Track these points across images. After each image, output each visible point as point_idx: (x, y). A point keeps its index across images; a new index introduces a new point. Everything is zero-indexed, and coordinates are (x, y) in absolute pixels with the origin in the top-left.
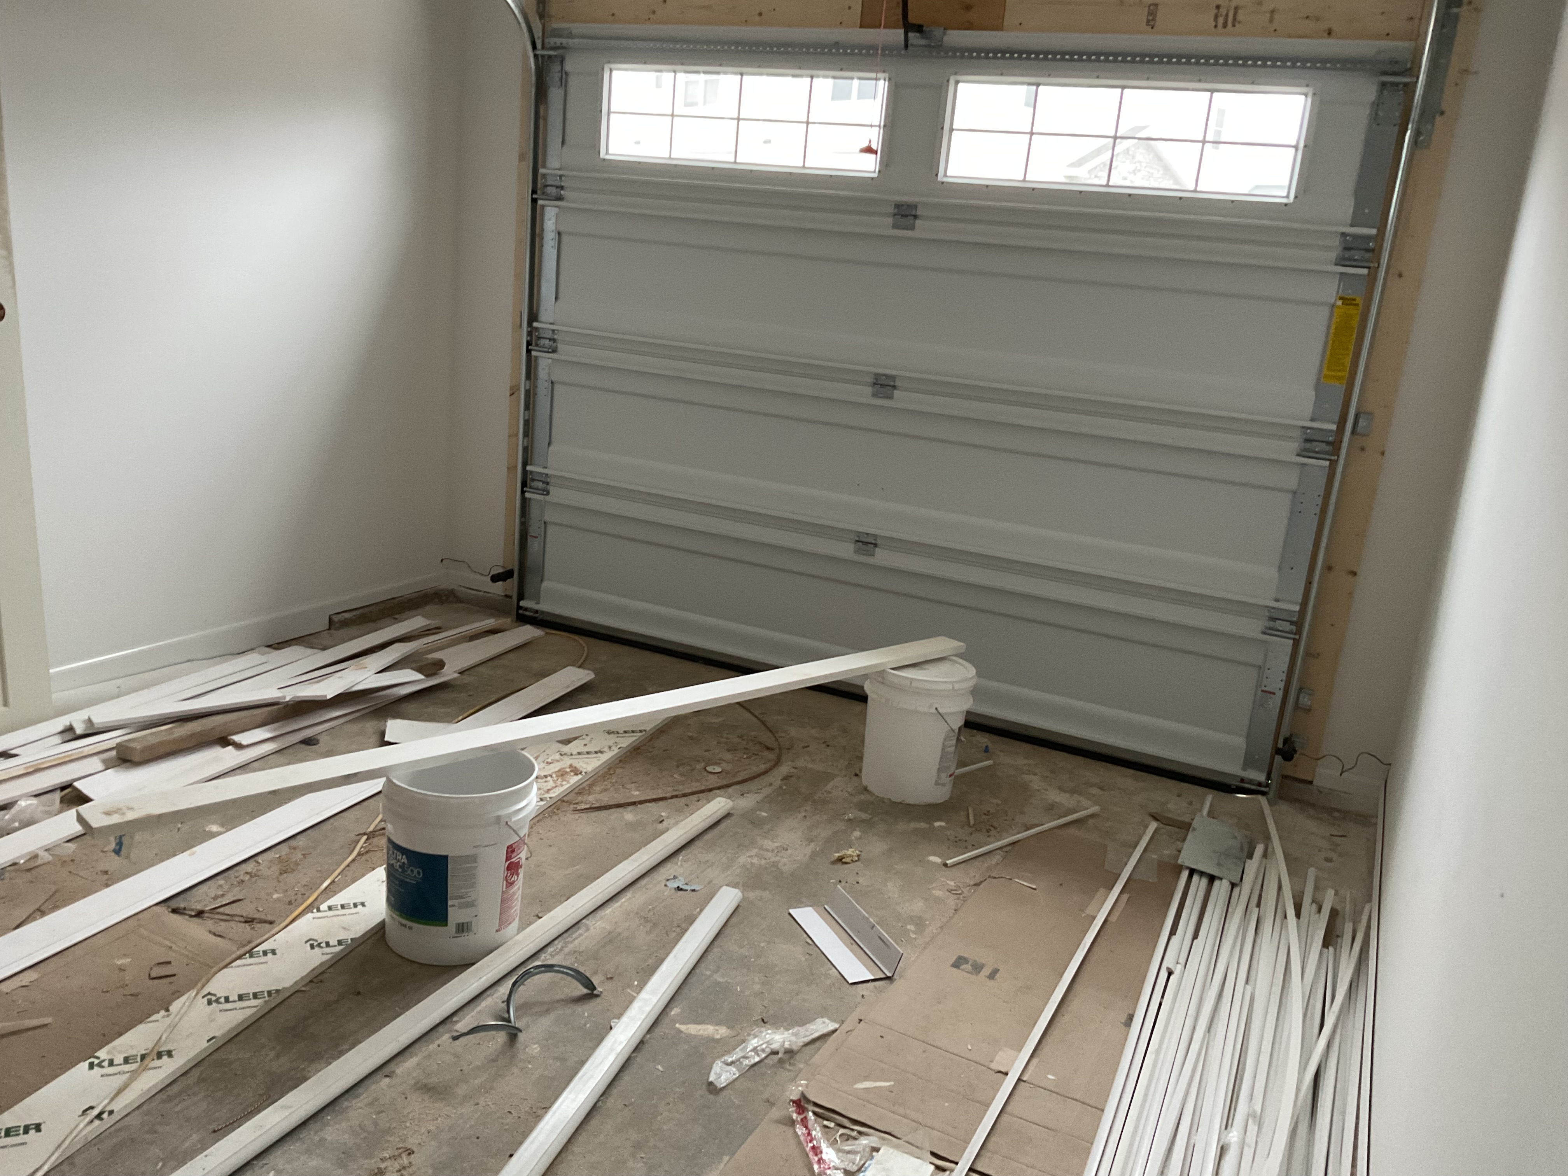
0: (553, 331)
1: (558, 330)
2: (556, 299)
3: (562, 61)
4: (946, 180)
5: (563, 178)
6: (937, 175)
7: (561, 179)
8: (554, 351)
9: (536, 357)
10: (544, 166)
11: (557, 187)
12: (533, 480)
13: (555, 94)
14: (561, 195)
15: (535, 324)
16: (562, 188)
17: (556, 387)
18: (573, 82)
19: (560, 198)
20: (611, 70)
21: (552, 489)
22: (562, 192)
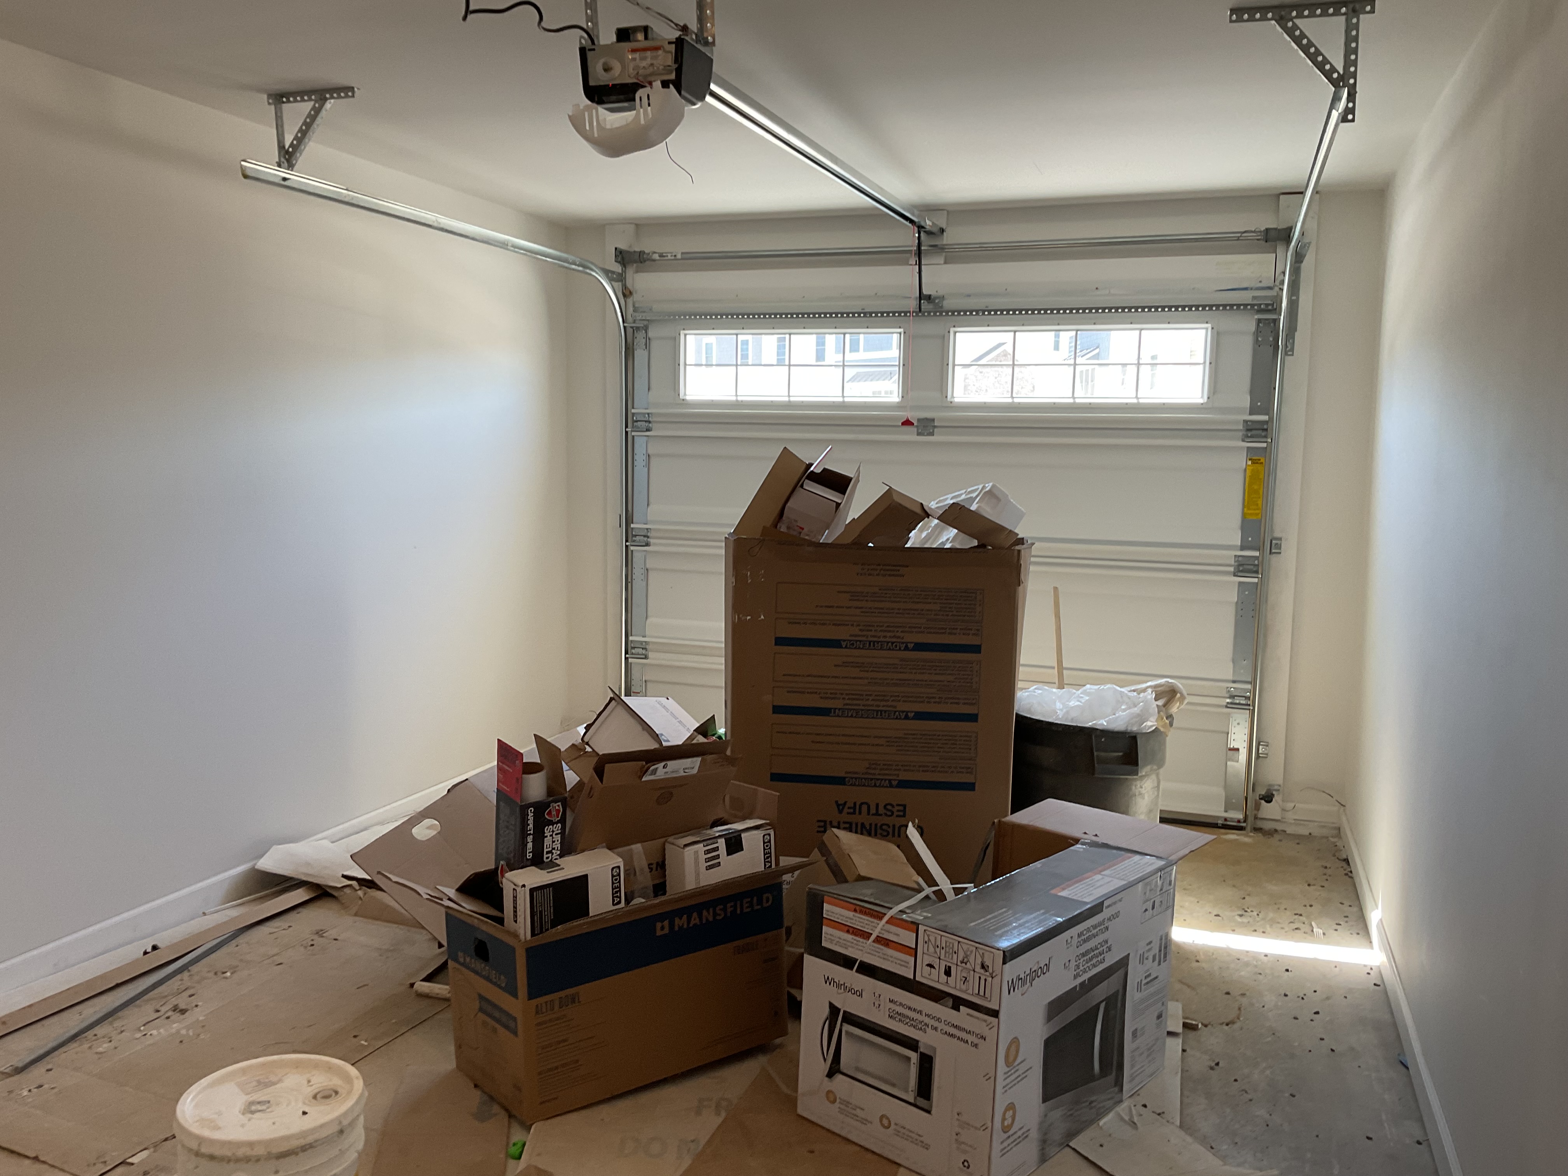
0: (647, 529)
1: (650, 529)
2: (648, 505)
3: (646, 329)
4: (952, 400)
5: (650, 415)
6: (946, 397)
7: (648, 416)
8: (647, 544)
9: (632, 551)
10: (633, 408)
11: (646, 421)
12: (634, 648)
13: (640, 355)
14: (649, 427)
15: (632, 526)
16: (650, 422)
17: (650, 573)
18: (654, 345)
19: (648, 430)
20: (685, 335)
21: (651, 655)
22: (650, 425)
